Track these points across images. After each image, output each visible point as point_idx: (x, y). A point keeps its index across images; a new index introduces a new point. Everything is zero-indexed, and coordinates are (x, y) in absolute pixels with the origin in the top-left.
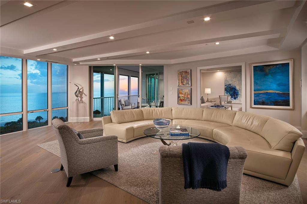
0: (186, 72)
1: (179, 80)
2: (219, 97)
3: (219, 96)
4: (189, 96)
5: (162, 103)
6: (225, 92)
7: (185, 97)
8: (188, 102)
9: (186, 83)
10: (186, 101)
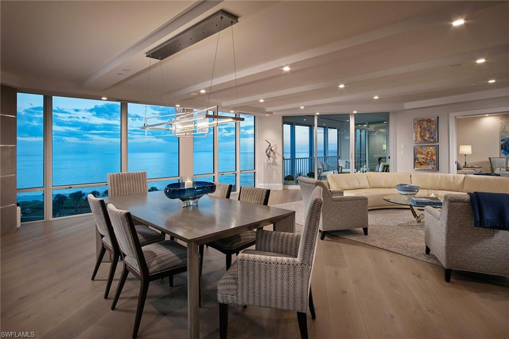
0: (429, 121)
1: (416, 133)
2: (488, 160)
3: (489, 158)
4: (434, 158)
5: (386, 168)
6: (502, 151)
7: (427, 159)
8: (433, 166)
9: (429, 138)
10: (429, 164)
